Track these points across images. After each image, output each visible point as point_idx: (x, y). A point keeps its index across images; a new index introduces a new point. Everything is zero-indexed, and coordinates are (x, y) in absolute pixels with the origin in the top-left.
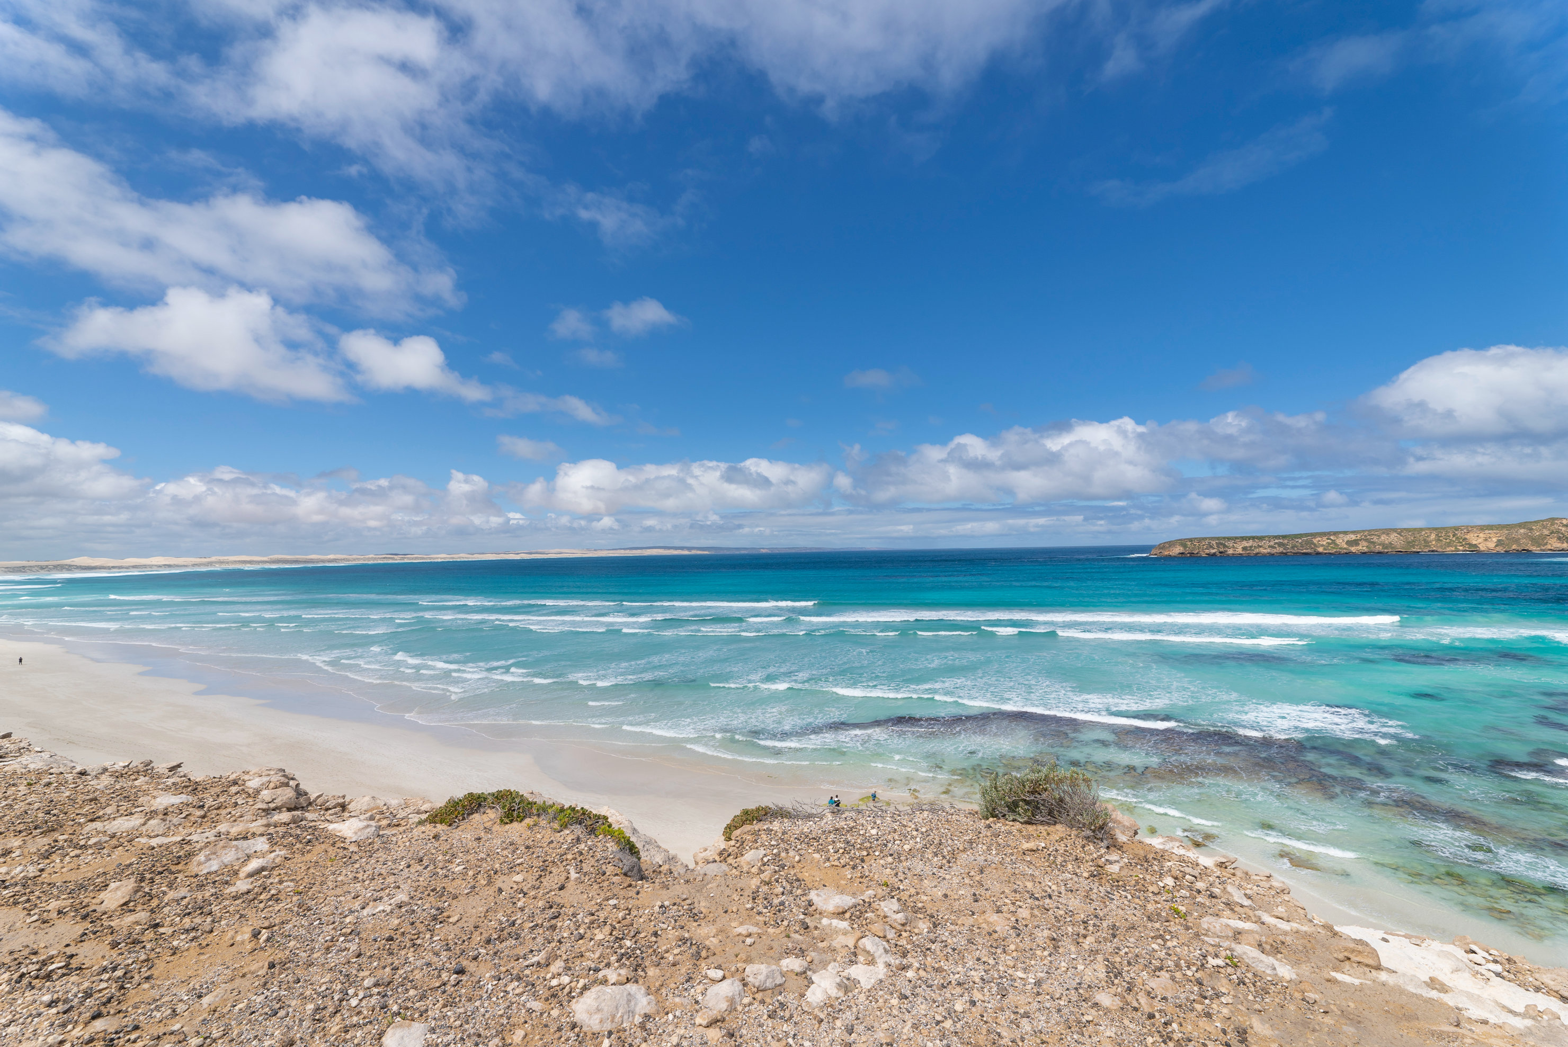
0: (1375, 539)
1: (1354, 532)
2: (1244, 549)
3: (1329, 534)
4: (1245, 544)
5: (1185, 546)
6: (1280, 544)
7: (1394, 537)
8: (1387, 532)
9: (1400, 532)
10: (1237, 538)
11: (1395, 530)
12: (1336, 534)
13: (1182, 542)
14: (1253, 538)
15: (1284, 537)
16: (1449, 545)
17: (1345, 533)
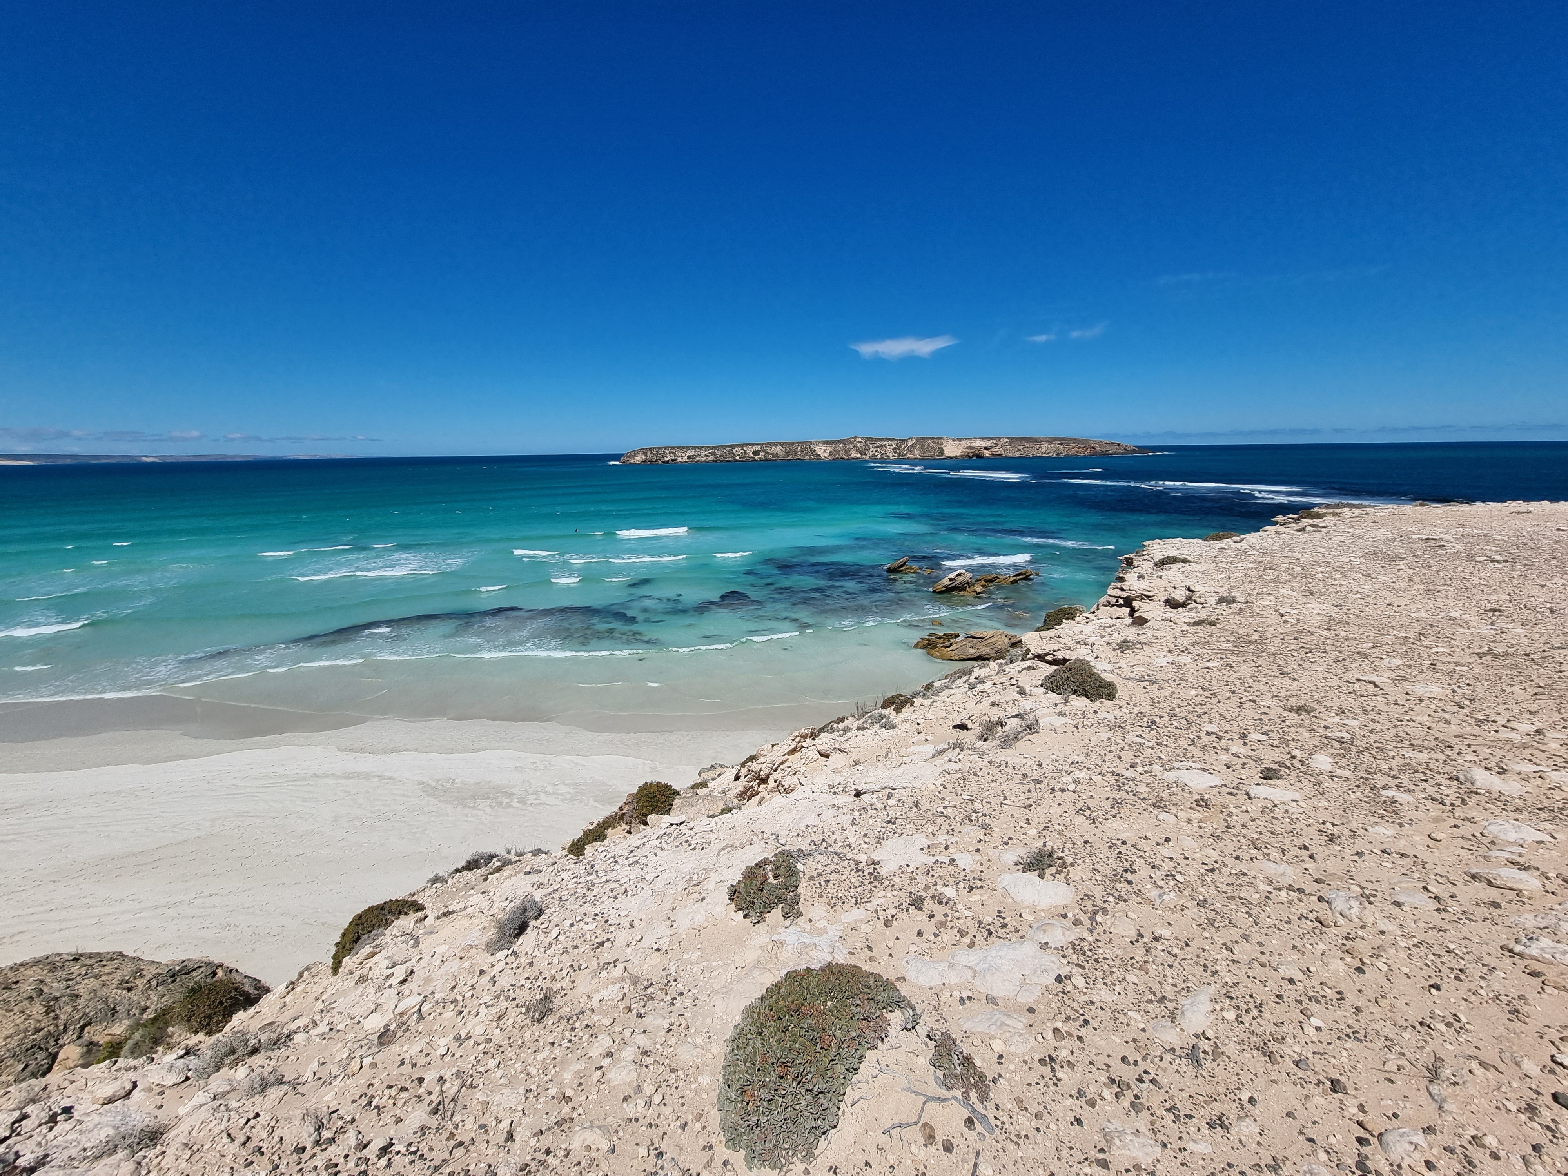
0: (768, 450)
1: (757, 445)
2: (689, 457)
3: (743, 445)
4: (689, 453)
5: (645, 454)
6: (713, 454)
7: (778, 450)
8: (775, 444)
9: (782, 444)
10: (684, 448)
11: (780, 443)
12: (747, 445)
13: (644, 451)
14: (695, 448)
15: (715, 447)
16: (807, 454)
17: (752, 445)
